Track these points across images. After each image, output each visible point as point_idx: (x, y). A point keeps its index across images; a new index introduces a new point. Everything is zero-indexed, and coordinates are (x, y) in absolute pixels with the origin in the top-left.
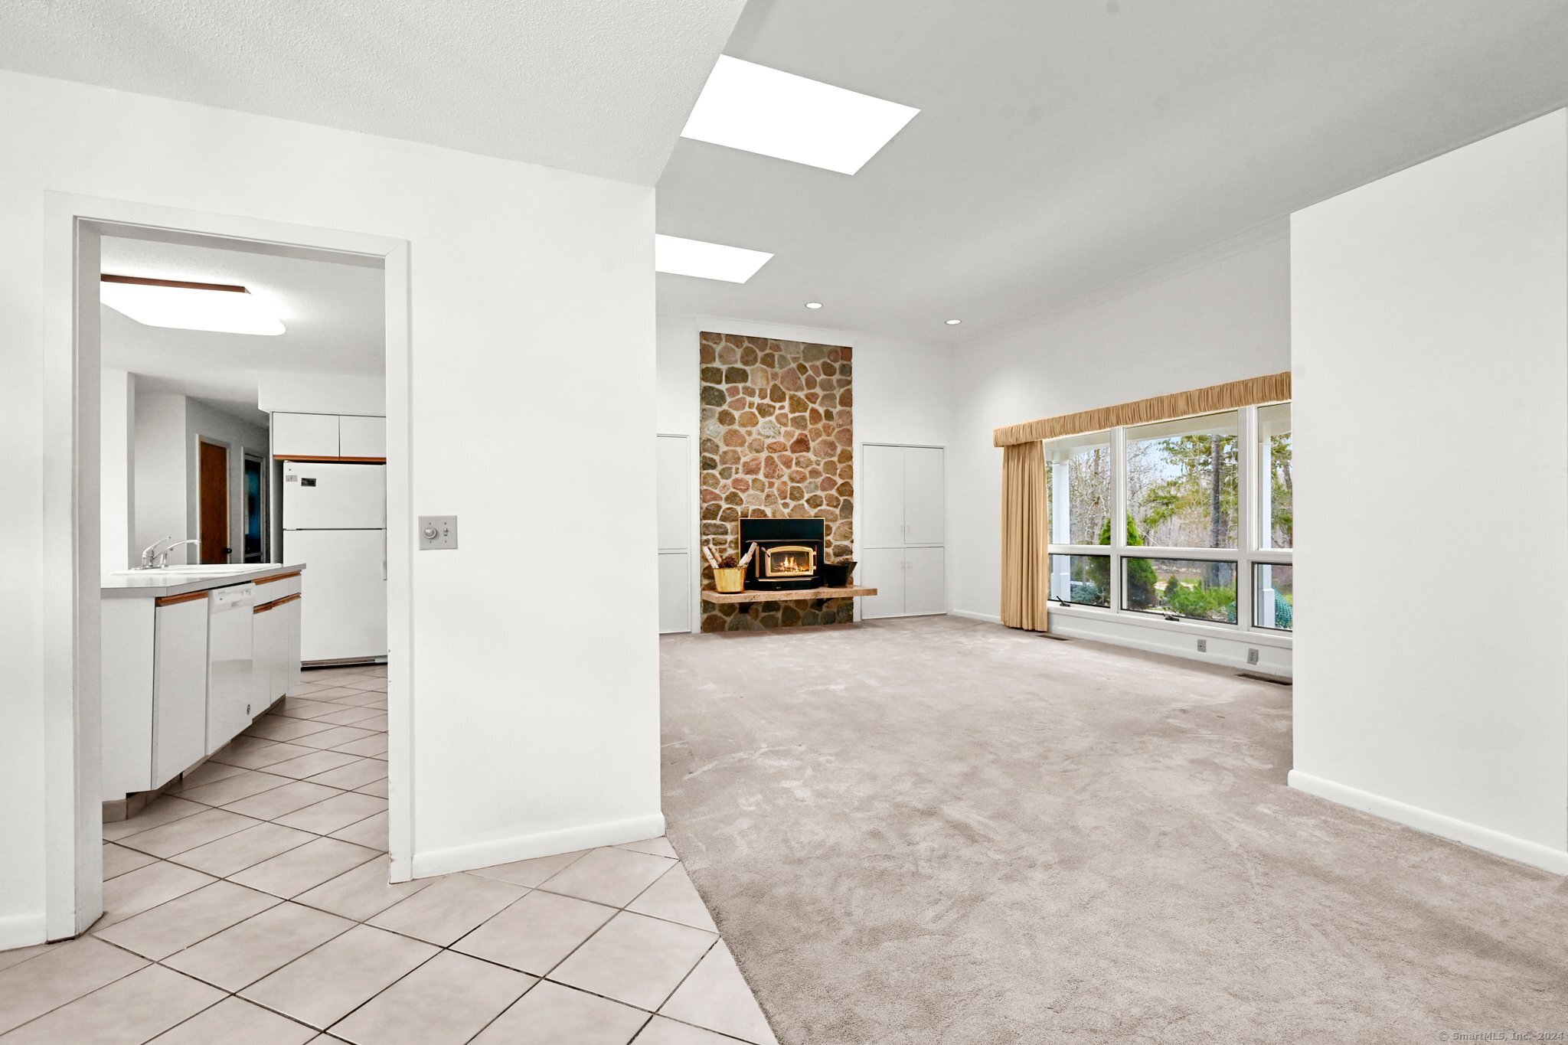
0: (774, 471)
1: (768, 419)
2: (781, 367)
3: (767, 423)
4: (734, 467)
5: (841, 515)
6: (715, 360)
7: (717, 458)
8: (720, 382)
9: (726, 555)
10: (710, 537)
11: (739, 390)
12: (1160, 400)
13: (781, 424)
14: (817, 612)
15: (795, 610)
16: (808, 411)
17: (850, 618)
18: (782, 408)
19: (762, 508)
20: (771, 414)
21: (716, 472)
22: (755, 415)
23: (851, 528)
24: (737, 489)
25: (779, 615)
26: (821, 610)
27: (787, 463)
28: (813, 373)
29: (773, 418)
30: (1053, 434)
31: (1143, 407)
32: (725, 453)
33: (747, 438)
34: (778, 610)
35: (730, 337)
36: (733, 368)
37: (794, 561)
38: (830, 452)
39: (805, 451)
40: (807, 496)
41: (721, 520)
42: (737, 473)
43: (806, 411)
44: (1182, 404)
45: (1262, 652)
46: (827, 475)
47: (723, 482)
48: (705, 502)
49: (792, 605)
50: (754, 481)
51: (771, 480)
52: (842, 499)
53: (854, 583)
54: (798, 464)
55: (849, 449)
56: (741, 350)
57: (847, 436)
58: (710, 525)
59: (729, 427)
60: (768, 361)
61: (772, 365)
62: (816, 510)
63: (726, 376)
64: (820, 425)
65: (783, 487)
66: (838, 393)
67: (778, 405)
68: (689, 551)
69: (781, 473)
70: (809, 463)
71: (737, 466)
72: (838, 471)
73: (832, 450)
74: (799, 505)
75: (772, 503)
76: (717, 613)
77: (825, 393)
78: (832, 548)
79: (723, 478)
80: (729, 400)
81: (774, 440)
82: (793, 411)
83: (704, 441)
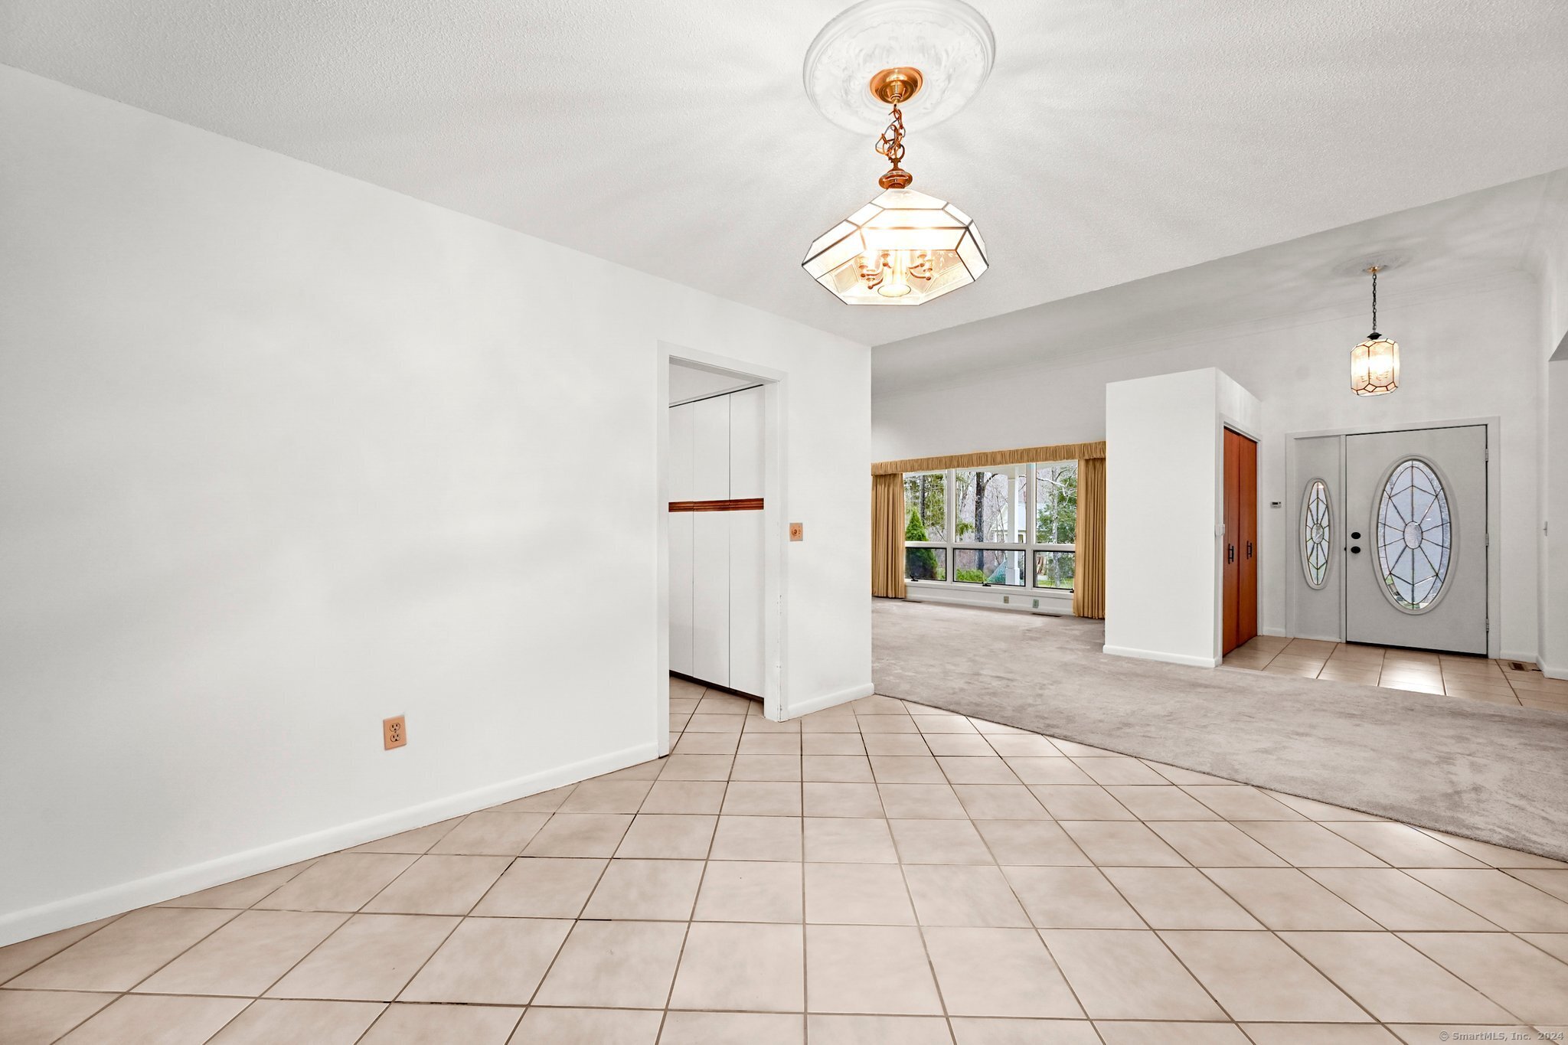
12: (986, 454)
30: (913, 470)
31: (974, 458)
44: (999, 458)
45: (1041, 601)
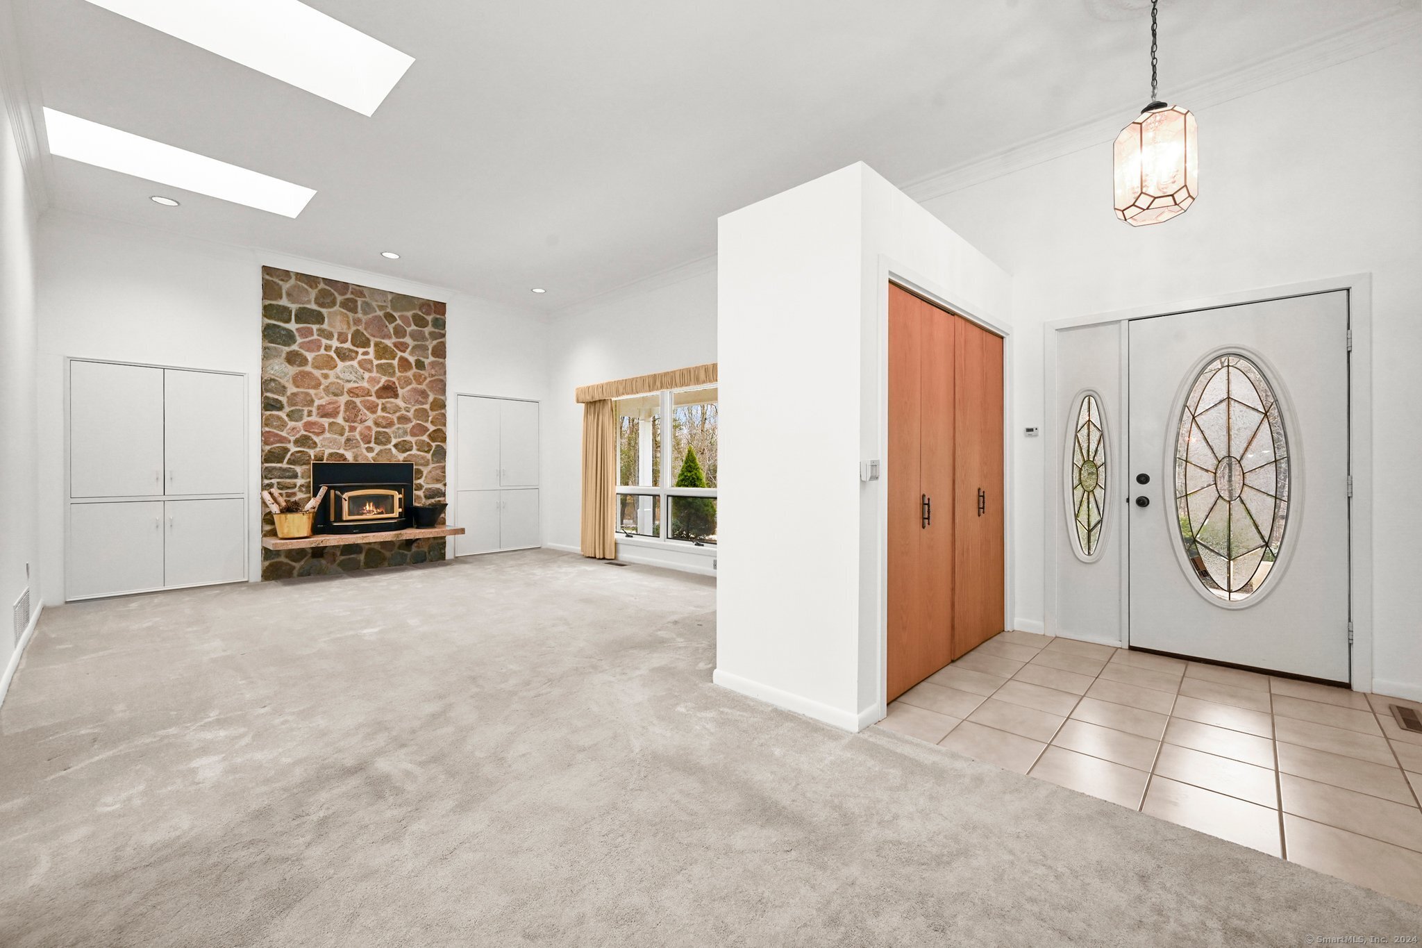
0: (356, 416)
1: (348, 363)
2: (365, 313)
3: (346, 367)
4: (306, 409)
5: (432, 460)
6: (281, 298)
7: (283, 399)
8: (288, 321)
9: (293, 499)
10: (274, 481)
11: (312, 332)
13: (364, 369)
14: (406, 552)
15: (380, 552)
16: (397, 359)
17: (443, 556)
18: (366, 353)
19: (341, 451)
20: (353, 359)
21: (283, 414)
22: (332, 358)
23: (444, 472)
24: (310, 432)
25: (362, 557)
26: (410, 551)
27: (372, 408)
28: (402, 322)
29: (355, 363)
30: (619, 394)
32: (294, 394)
33: (323, 381)
34: (361, 552)
35: (300, 276)
36: (305, 308)
37: (374, 505)
38: (420, 399)
39: (392, 398)
40: (394, 441)
41: (288, 463)
42: (309, 416)
43: (394, 359)
46: (418, 422)
47: (291, 424)
48: (268, 444)
49: (377, 547)
50: (330, 424)
51: (352, 424)
52: (434, 444)
53: (447, 524)
54: (384, 409)
55: (442, 398)
56: (316, 290)
57: (441, 386)
58: (274, 468)
59: (300, 369)
60: (350, 305)
61: (354, 310)
62: (405, 455)
63: (296, 316)
64: (410, 374)
65: (367, 432)
66: (431, 344)
67: (361, 350)
68: (245, 496)
69: (364, 418)
70: (398, 409)
71: (310, 408)
72: (430, 418)
73: (424, 398)
74: (386, 449)
75: (353, 448)
76: (283, 559)
77: (416, 343)
78: (423, 490)
79: (291, 420)
80: (299, 340)
81: (356, 385)
82: (378, 357)
83: (266, 380)
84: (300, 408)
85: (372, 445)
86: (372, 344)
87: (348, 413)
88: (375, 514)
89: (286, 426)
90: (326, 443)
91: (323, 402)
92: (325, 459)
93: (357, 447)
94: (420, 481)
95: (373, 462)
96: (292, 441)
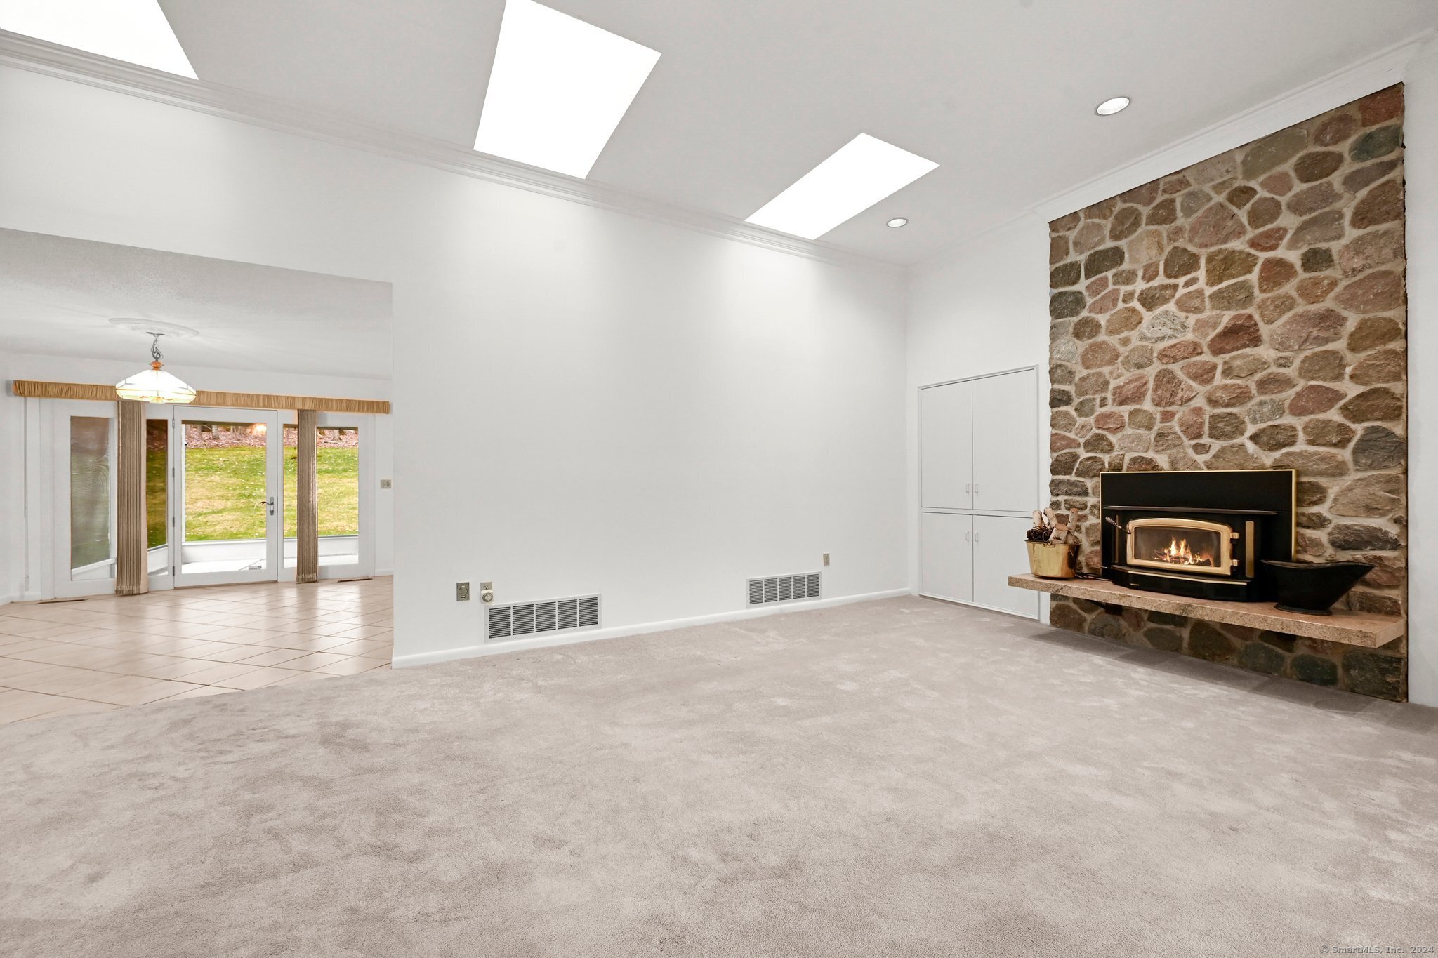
0: (1174, 393)
1: (1159, 310)
2: (1189, 212)
3: (1156, 317)
4: (1098, 397)
5: (1356, 462)
6: (1069, 253)
7: (1071, 389)
8: (1077, 281)
10: (1061, 498)
11: (1107, 282)
13: (1187, 311)
15: (1220, 634)
16: (1257, 269)
18: (1192, 282)
19: (1150, 455)
20: (1166, 300)
21: (1070, 409)
22: (1135, 310)
23: (1403, 494)
24: (1105, 429)
25: (1185, 633)
27: (1203, 376)
29: (1171, 306)
32: (1084, 379)
33: (1121, 349)
35: (1091, 210)
36: (1098, 252)
37: (1186, 547)
39: (1245, 346)
40: (1251, 429)
41: (1078, 475)
42: (1102, 405)
43: (1250, 272)
46: (1313, 383)
47: (1081, 421)
48: (1057, 451)
49: (1218, 628)
50: (1133, 414)
51: (1168, 409)
52: (1359, 429)
55: (1393, 313)
57: (1387, 287)
58: (1064, 482)
59: (1091, 341)
60: (1164, 214)
61: (1170, 219)
62: (1279, 454)
63: (1086, 269)
64: (1289, 288)
65: (1194, 419)
66: (1355, 201)
67: (1181, 281)
69: (1187, 394)
70: (1260, 364)
71: (1103, 395)
73: (1329, 328)
74: (1232, 446)
75: (1169, 447)
76: (1071, 604)
77: (1308, 217)
78: (1325, 531)
79: (1080, 416)
80: (1089, 301)
81: (1173, 341)
82: (1215, 280)
83: (1055, 368)
84: (1091, 397)
85: (1205, 440)
86: (1203, 262)
87: (1160, 392)
88: (1190, 564)
89: (1074, 425)
90: (1126, 443)
91: (1121, 382)
92: (1125, 467)
93: (1176, 446)
94: (1322, 509)
95: (1206, 471)
96: (1082, 444)
